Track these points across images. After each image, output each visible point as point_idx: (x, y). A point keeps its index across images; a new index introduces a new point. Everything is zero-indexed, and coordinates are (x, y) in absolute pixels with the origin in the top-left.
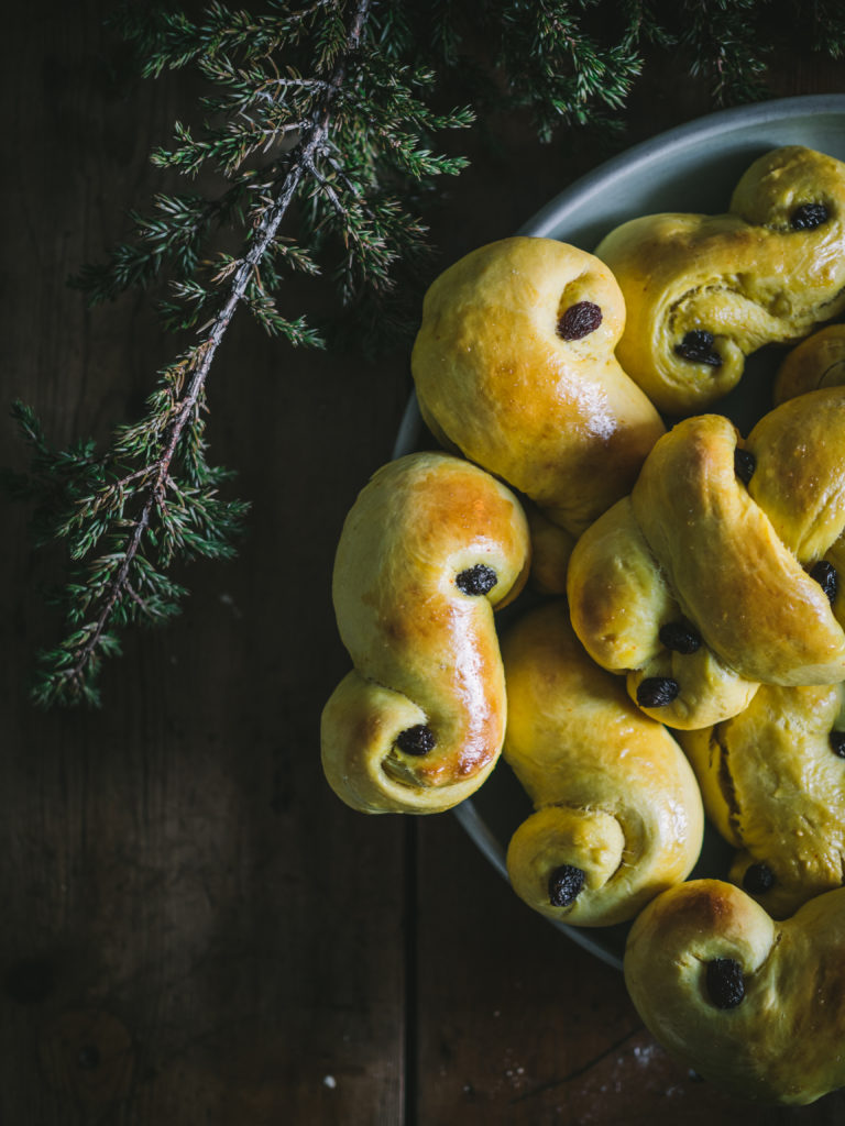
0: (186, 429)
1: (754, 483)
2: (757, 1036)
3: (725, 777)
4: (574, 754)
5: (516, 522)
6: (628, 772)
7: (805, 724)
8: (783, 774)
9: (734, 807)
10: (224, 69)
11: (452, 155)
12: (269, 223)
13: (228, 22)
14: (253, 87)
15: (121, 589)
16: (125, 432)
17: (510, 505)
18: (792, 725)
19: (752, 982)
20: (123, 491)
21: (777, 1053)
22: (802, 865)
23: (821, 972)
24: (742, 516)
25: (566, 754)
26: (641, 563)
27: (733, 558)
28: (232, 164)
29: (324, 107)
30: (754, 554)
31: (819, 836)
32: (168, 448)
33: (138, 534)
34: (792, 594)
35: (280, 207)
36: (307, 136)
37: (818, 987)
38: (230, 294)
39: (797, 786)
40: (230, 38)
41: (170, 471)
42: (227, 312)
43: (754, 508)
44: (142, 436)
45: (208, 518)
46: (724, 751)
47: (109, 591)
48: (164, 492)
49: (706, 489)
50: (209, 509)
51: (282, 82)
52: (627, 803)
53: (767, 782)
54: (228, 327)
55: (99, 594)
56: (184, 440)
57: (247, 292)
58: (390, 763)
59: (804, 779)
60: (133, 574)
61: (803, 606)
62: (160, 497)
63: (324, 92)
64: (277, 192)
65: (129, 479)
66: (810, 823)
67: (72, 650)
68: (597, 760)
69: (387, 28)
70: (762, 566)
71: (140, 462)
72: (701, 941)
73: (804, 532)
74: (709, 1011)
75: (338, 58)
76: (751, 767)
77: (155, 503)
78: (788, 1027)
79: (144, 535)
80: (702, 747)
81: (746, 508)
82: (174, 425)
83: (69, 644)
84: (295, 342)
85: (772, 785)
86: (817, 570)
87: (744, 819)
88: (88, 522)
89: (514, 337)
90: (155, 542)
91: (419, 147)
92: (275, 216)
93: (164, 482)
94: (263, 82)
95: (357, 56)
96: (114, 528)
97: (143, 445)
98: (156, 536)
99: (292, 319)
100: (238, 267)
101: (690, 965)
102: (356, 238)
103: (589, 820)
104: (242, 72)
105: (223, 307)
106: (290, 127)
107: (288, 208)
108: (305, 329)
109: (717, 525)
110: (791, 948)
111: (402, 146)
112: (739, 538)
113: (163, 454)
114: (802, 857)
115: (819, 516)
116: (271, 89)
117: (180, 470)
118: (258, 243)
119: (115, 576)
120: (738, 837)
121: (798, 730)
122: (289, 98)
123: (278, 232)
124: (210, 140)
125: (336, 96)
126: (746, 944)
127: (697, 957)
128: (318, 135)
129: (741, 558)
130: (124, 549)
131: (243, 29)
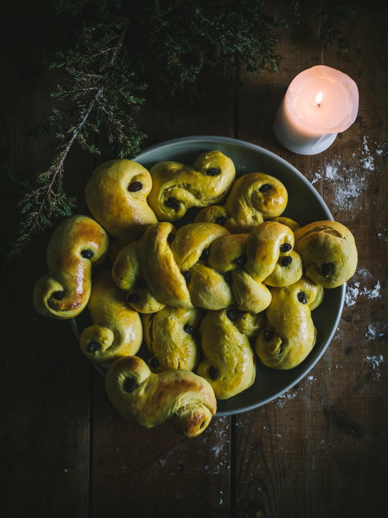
0: (57, 177)
1: (172, 244)
2: (135, 402)
3: (151, 330)
4: (106, 310)
5: (104, 240)
6: (120, 319)
7: (177, 319)
8: (167, 333)
9: (152, 340)
10: (72, 70)
11: (140, 98)
12: (84, 116)
13: (74, 56)
14: (80, 76)
15: (36, 224)
16: (39, 175)
17: (103, 235)
18: (173, 319)
19: (138, 386)
20: (38, 193)
21: (140, 408)
22: (166, 360)
23: (158, 388)
24: (165, 252)
25: (104, 310)
26: (134, 260)
27: (159, 263)
28: (74, 98)
29: (101, 83)
30: (165, 263)
31: (173, 353)
32: (52, 181)
33: (42, 207)
34: (173, 277)
35: (88, 112)
36: (97, 91)
37: (156, 392)
38: (72, 137)
39: (170, 336)
40: (74, 60)
41: (52, 188)
42: (71, 142)
43: (169, 251)
44: (45, 176)
45: (64, 203)
46: (152, 322)
47: (32, 224)
48: (50, 195)
49: (156, 242)
50: (64, 200)
51: (89, 75)
52: (117, 328)
53: (162, 334)
54: (71, 146)
55: (29, 225)
56: (56, 180)
57: (77, 136)
58: (50, 300)
59: (172, 335)
60: (40, 219)
61: (176, 282)
62: (49, 196)
63: (102, 79)
64: (87, 108)
65: (40, 189)
66: (172, 348)
67: (19, 242)
68: (112, 314)
69: (123, 61)
70: (167, 267)
71: (44, 185)
72: (126, 372)
73: (183, 260)
74: (124, 392)
75: (106, 68)
76: (158, 328)
77: (48, 197)
78: (145, 402)
79: (43, 207)
80: (147, 320)
81: (167, 250)
82: (54, 174)
83: (19, 240)
84: (91, 152)
85: (163, 335)
86: (184, 273)
87: (153, 344)
88: (27, 202)
89: (114, 187)
90: (46, 210)
91: (130, 95)
92: (86, 114)
93: (50, 191)
94: (84, 75)
95: (112, 69)
96: (35, 205)
97: (44, 180)
98: (47, 207)
99: (90, 145)
100: (75, 129)
101: (122, 378)
102: (111, 121)
103: (105, 330)
104: (78, 72)
105: (70, 140)
106: (91, 88)
107: (90, 112)
108: (94, 148)
109: (157, 253)
110: (153, 380)
111: (125, 95)
112: (162, 258)
113: (50, 183)
114: (167, 358)
115: (188, 257)
116: (86, 77)
117: (55, 188)
118: (81, 122)
119: (34, 219)
120: (152, 349)
121: (175, 320)
122: (91, 80)
123: (87, 119)
124: (68, 91)
125: (105, 80)
126: (139, 375)
127: (124, 376)
128: (100, 91)
129: (161, 264)
130: (37, 212)
131: (78, 58)
